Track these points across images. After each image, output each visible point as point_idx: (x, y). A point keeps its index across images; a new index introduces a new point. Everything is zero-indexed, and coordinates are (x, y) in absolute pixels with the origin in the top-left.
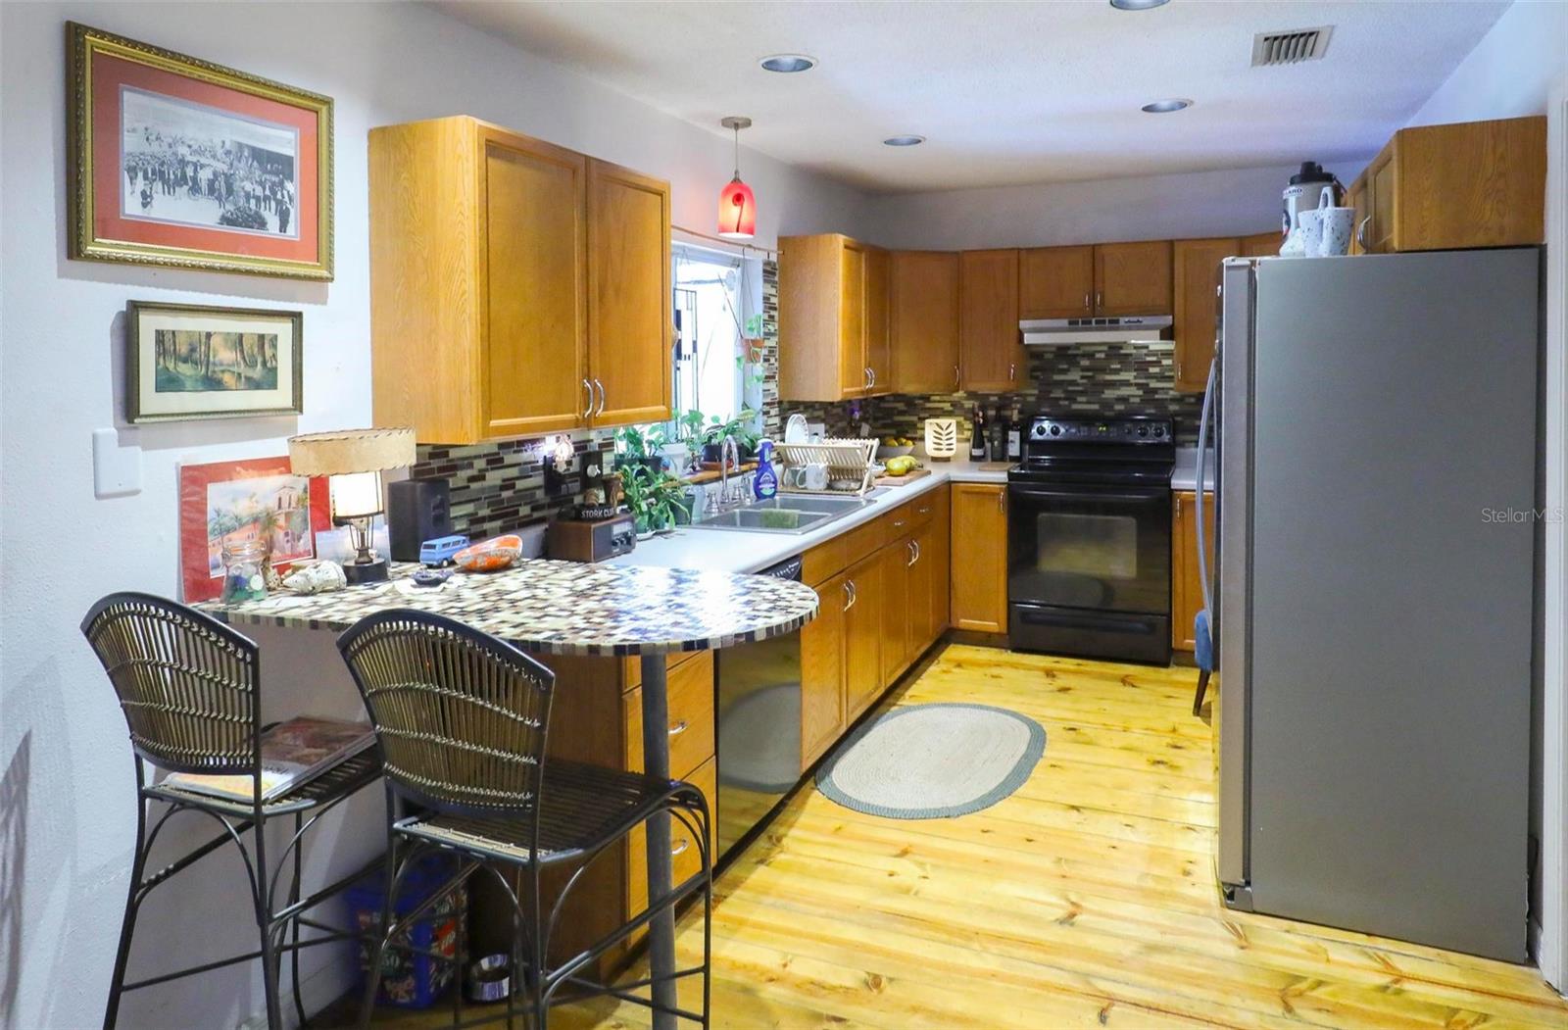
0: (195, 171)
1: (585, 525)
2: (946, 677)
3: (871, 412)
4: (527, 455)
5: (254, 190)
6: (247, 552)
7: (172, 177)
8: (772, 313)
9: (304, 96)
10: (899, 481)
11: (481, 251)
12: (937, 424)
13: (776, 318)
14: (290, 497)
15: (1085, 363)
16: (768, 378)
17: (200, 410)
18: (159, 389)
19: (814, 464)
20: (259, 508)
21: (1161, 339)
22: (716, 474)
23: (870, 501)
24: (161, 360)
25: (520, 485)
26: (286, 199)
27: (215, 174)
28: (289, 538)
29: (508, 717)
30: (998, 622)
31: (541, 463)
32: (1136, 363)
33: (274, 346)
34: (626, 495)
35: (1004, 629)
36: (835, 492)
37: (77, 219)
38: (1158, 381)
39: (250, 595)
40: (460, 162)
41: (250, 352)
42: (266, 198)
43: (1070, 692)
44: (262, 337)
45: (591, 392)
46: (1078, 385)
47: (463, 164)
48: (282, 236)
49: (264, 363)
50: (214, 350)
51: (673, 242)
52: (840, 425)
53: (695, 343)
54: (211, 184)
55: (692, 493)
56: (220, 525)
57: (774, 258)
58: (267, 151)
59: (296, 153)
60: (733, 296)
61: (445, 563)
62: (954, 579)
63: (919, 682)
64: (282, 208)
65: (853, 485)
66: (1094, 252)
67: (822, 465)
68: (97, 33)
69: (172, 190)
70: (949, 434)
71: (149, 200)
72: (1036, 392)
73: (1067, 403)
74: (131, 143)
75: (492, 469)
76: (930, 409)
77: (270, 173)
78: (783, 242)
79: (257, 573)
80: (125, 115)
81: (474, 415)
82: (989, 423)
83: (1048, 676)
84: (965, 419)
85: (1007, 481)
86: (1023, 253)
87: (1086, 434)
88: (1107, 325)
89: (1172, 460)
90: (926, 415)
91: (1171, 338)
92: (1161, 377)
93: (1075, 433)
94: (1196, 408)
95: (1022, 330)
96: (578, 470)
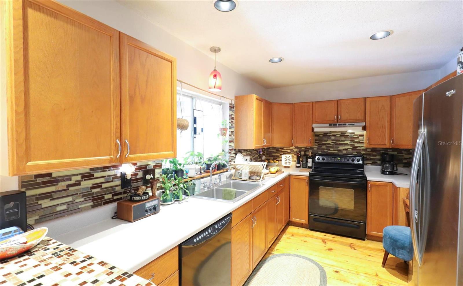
1: (131, 204)
2: (289, 240)
3: (266, 152)
8: (232, 120)
10: (274, 175)
12: (286, 156)
13: (234, 122)
15: (333, 138)
16: (230, 142)
19: (245, 170)
21: (362, 130)
23: (263, 184)
25: (104, 186)
30: (305, 220)
31: (119, 175)
32: (350, 138)
35: (307, 223)
36: (251, 180)
38: (358, 144)
45: (120, 146)
46: (330, 145)
52: (256, 156)
53: (202, 129)
55: (195, 183)
57: (233, 102)
62: (291, 206)
63: (279, 242)
65: (258, 178)
66: (338, 102)
67: (247, 171)
70: (289, 159)
72: (317, 147)
73: (327, 150)
75: (85, 180)
76: (283, 151)
78: (237, 98)
82: (302, 157)
83: (323, 242)
84: (294, 155)
85: (309, 175)
86: (314, 103)
87: (333, 160)
88: (342, 125)
89: (363, 169)
90: (282, 153)
91: (365, 130)
92: (359, 143)
93: (330, 160)
94: (371, 153)
95: (314, 127)
96: (142, 177)
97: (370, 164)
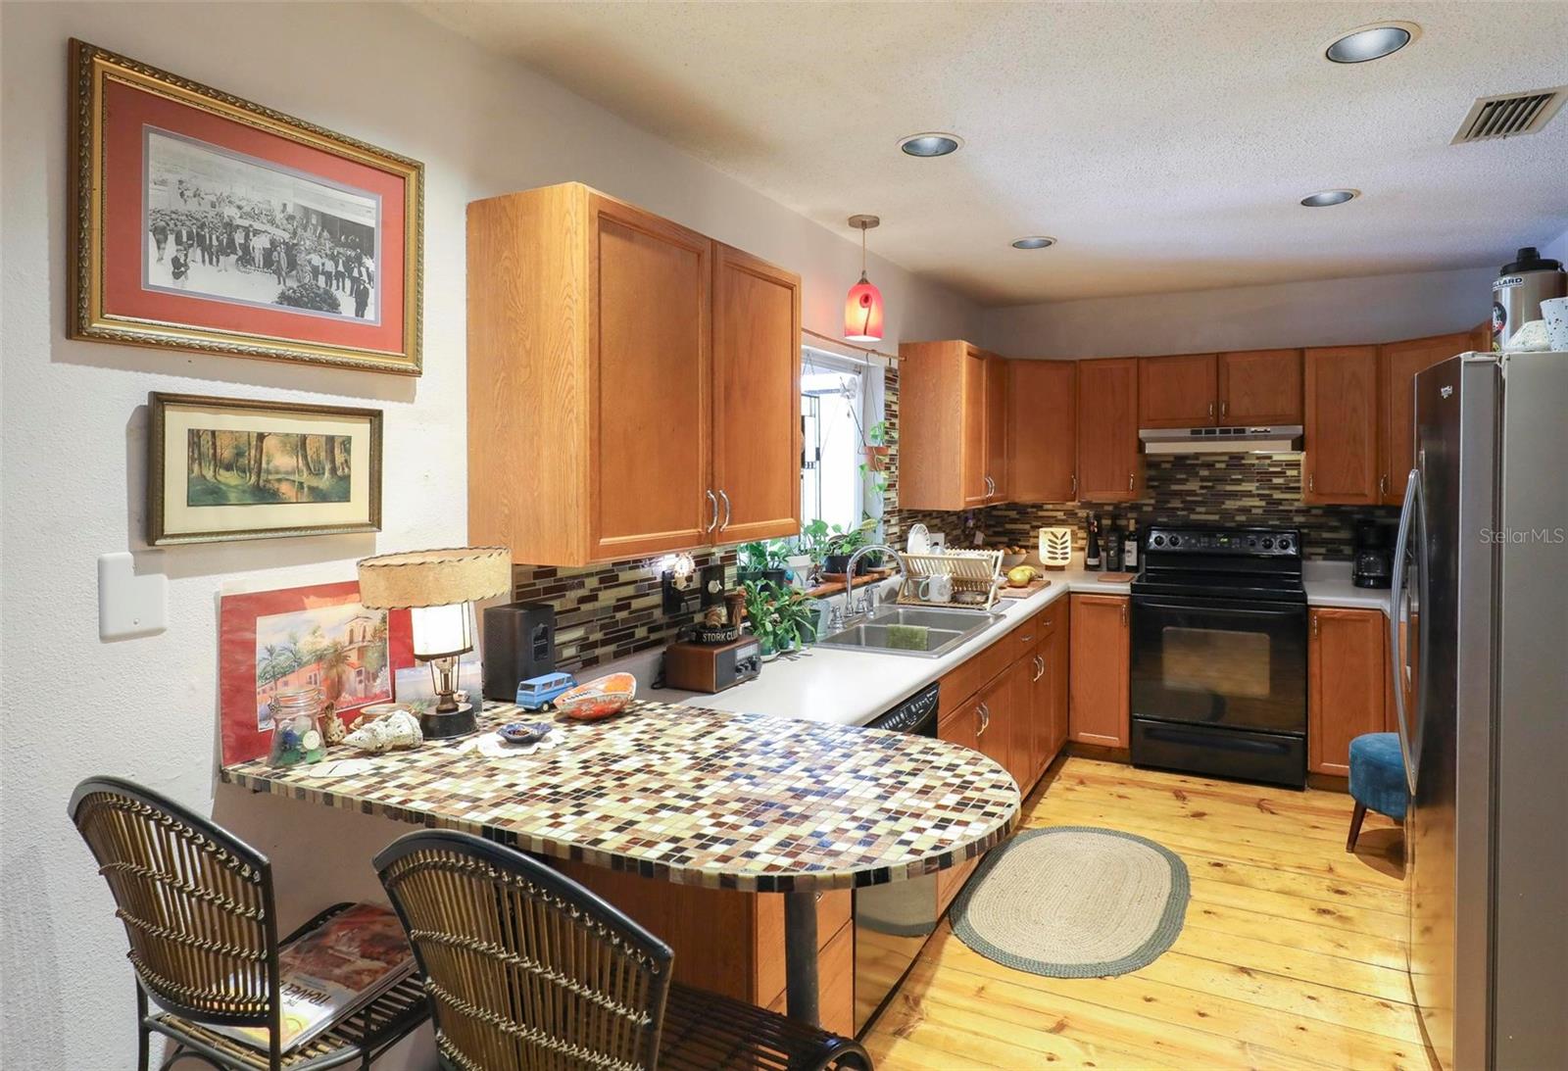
0: (247, 237)
1: (707, 650)
2: (1071, 795)
4: (643, 572)
5: (323, 264)
6: (301, 702)
7: (215, 243)
8: (893, 420)
9: (388, 157)
10: (1023, 593)
11: (591, 340)
12: (1052, 533)
13: (897, 426)
14: (364, 631)
15: (1204, 473)
16: (889, 487)
17: (247, 528)
18: (193, 501)
19: (937, 575)
20: (325, 643)
21: (1293, 449)
22: (839, 586)
23: (999, 617)
24: (196, 467)
25: (636, 604)
26: (365, 277)
27: (273, 242)
28: (362, 678)
29: (602, 1008)
30: (1119, 736)
31: (659, 580)
32: (1258, 473)
33: (348, 451)
34: (748, 611)
35: (1126, 745)
36: (960, 605)
37: (79, 287)
38: (1282, 492)
39: (302, 756)
40: (569, 235)
41: (315, 456)
42: (339, 275)
43: (1206, 817)
44: (331, 440)
45: (716, 504)
46: (1196, 495)
47: (571, 239)
48: (359, 321)
49: (334, 470)
50: (268, 456)
51: (803, 347)
52: (955, 533)
53: (818, 450)
54: (268, 254)
55: (817, 608)
56: (273, 667)
57: (895, 365)
58: (341, 219)
59: (377, 223)
60: (856, 402)
61: (546, 707)
62: (1074, 692)
64: (358, 287)
65: (979, 598)
66: (1218, 361)
67: (946, 577)
68: (109, 55)
69: (215, 259)
70: (1064, 543)
71: (183, 269)
72: (1153, 502)
73: (1185, 513)
74: (158, 197)
75: (606, 588)
76: (1041, 517)
77: (343, 245)
78: (904, 349)
79: (314, 728)
80: (151, 162)
81: (581, 533)
82: (1104, 533)
83: (1177, 796)
84: (1080, 528)
85: (1129, 592)
86: (1143, 363)
87: (1206, 545)
88: (1232, 434)
89: (1297, 573)
90: (1039, 524)
91: (1302, 449)
92: (1286, 488)
93: (1196, 544)
94: (1323, 520)
95: (1143, 440)
96: (699, 586)
97: (1321, 557)
